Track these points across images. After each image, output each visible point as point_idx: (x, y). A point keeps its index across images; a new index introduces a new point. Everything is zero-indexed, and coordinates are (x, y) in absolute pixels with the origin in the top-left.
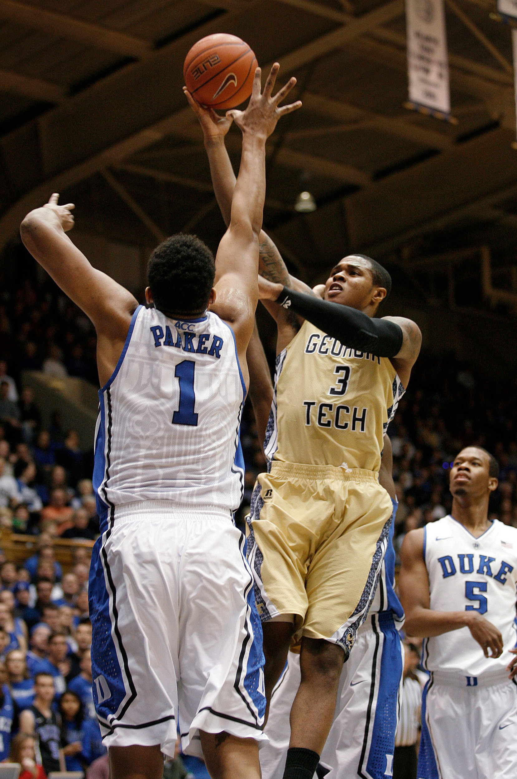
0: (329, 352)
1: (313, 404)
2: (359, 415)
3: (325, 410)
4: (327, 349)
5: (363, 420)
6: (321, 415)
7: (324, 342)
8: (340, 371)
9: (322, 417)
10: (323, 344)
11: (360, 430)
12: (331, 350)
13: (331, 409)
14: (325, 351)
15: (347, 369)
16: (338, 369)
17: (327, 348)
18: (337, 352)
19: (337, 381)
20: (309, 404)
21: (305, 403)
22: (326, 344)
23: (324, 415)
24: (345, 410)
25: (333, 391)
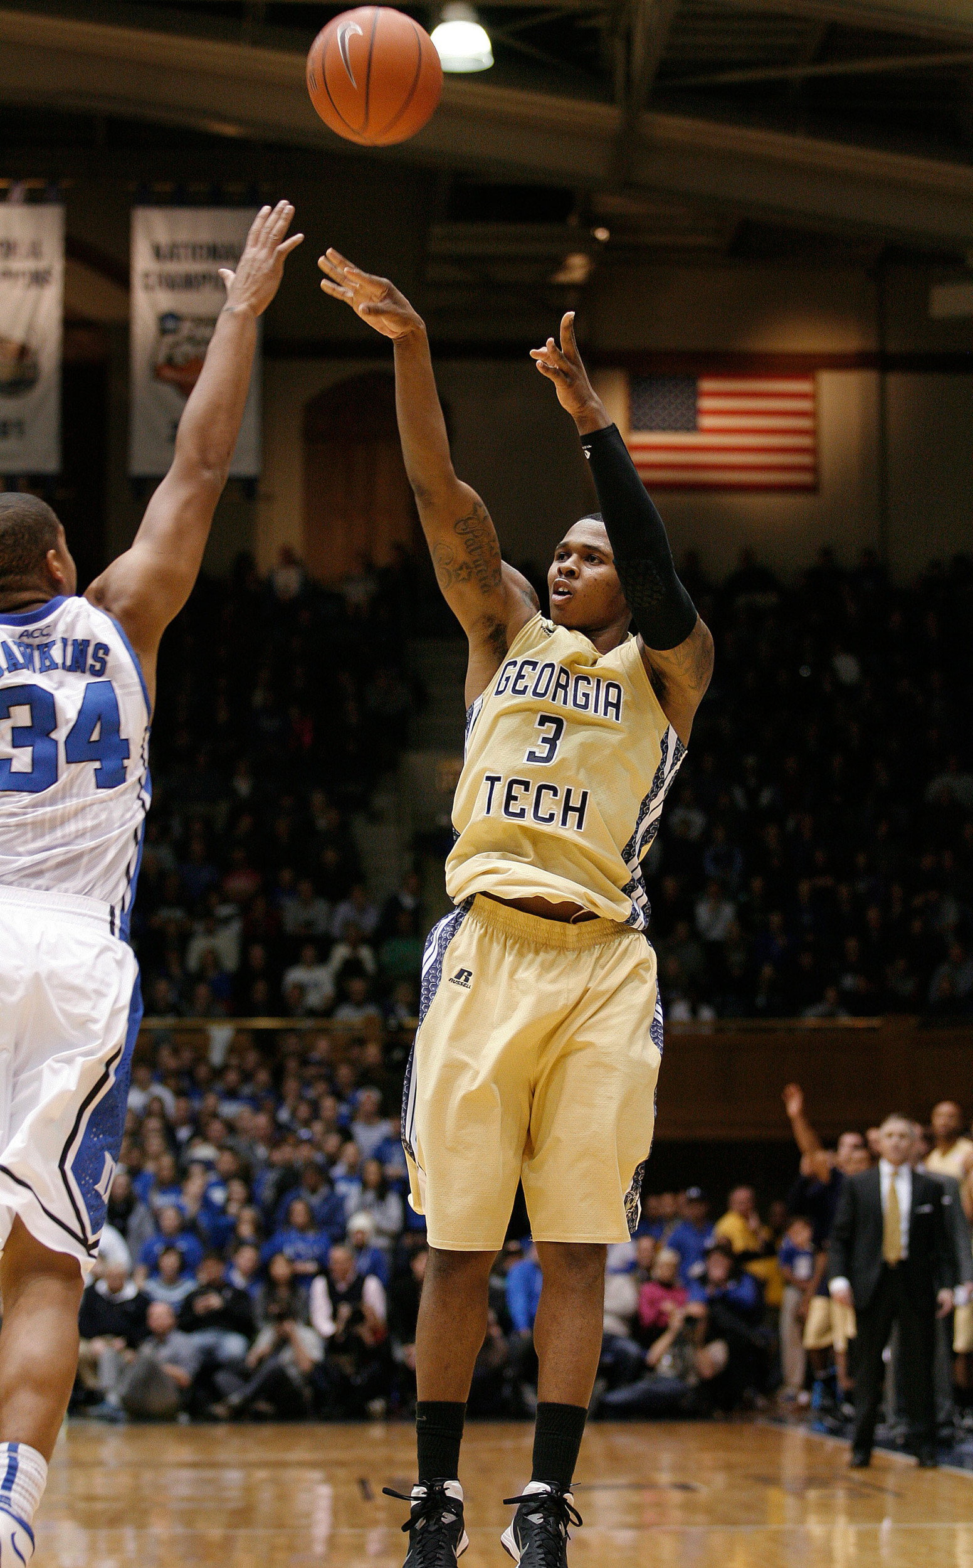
0: (530, 691)
1: (498, 779)
2: (575, 802)
3: (517, 790)
4: (526, 687)
5: (581, 810)
6: (510, 798)
7: (522, 674)
8: (547, 724)
9: (512, 802)
10: (520, 676)
11: (576, 827)
12: (532, 690)
13: (527, 789)
14: (522, 689)
15: (559, 722)
16: (544, 720)
17: (526, 685)
18: (543, 692)
19: (541, 740)
20: (493, 780)
21: (488, 778)
22: (525, 678)
23: (515, 798)
24: (552, 792)
25: (532, 757)
